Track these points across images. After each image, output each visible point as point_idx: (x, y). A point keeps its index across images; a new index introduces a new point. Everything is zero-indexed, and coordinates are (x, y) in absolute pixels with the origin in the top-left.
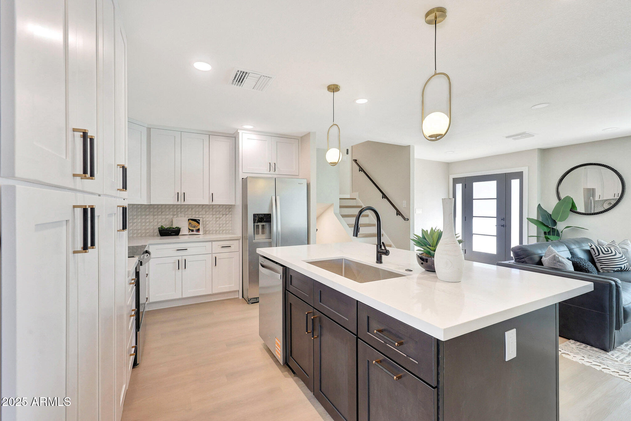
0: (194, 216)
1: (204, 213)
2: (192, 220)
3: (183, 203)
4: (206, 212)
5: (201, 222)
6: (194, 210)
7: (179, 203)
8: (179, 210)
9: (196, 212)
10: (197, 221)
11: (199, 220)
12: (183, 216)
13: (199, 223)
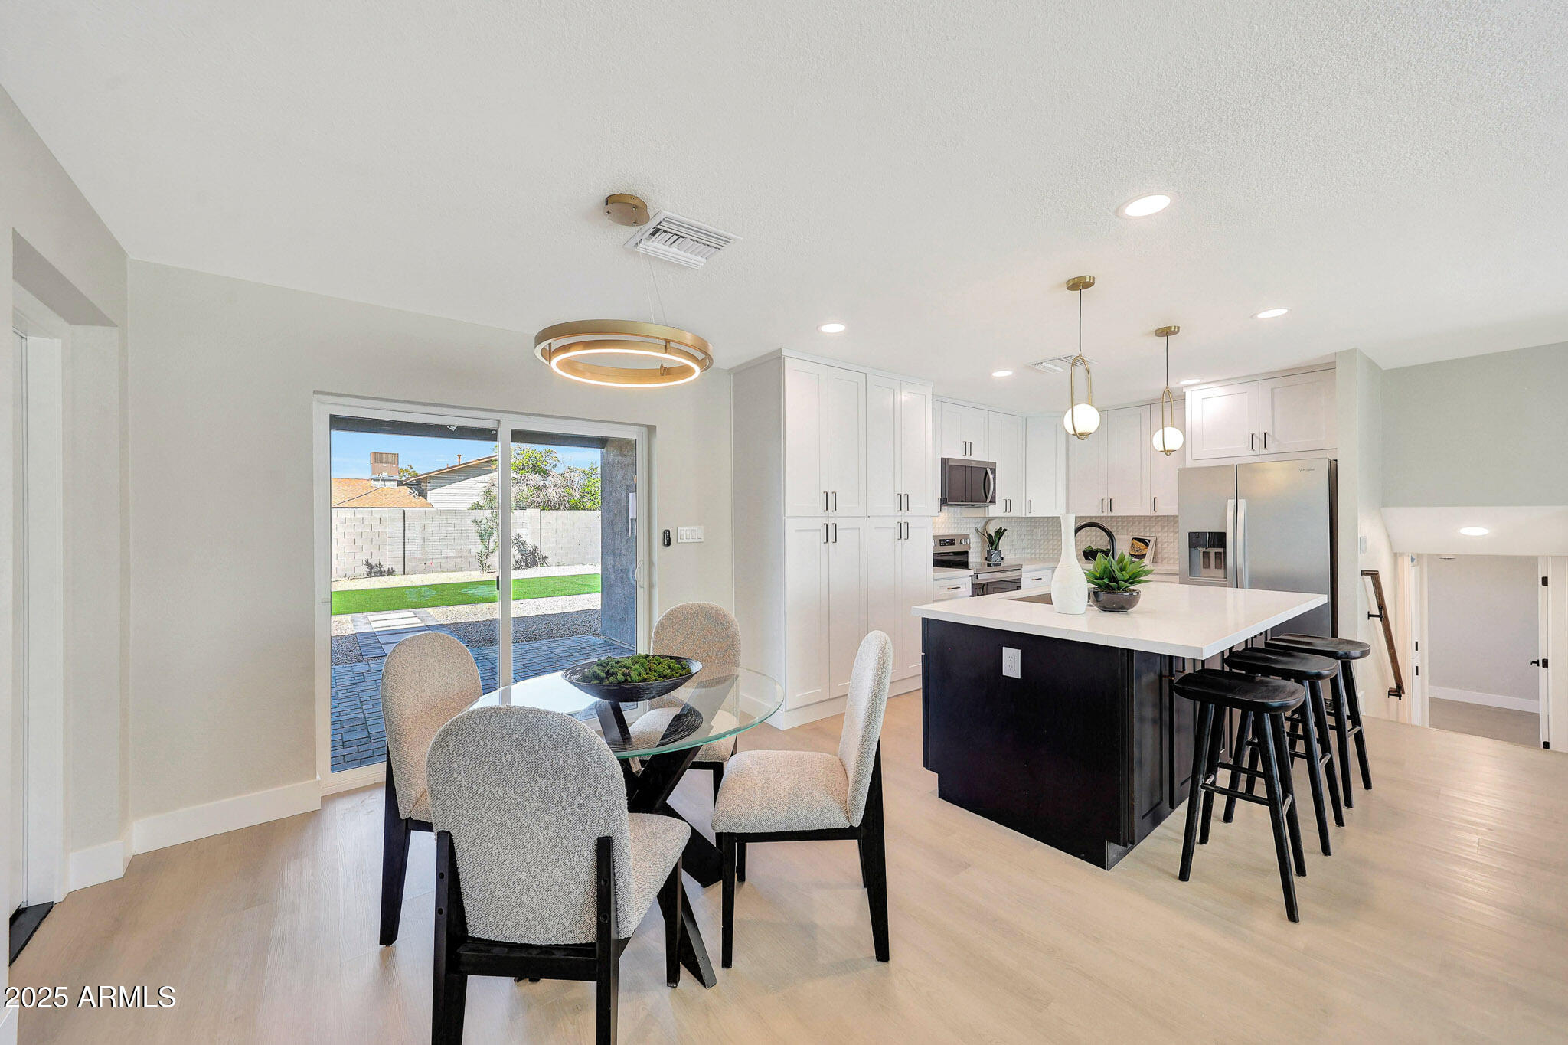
0: (1142, 534)
1: (1160, 529)
2: (1136, 539)
3: (1110, 514)
4: (1163, 527)
5: (1151, 544)
6: (1142, 524)
7: (1105, 514)
8: (1120, 524)
9: (1145, 527)
10: (1146, 543)
11: (1149, 541)
12: (1126, 533)
13: (1147, 545)
